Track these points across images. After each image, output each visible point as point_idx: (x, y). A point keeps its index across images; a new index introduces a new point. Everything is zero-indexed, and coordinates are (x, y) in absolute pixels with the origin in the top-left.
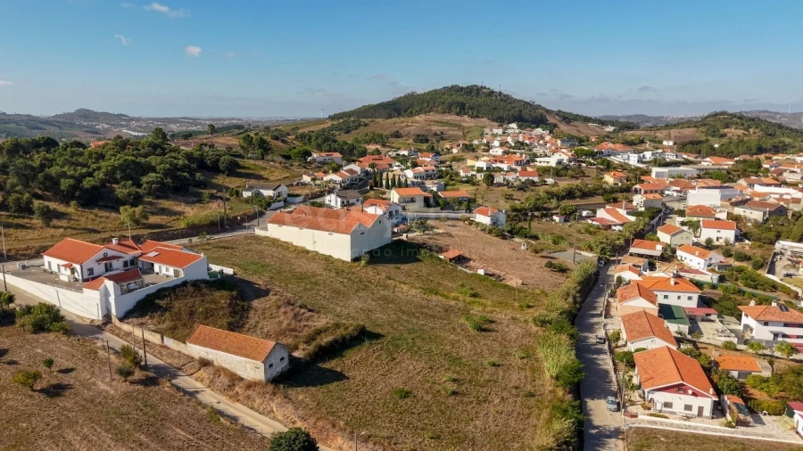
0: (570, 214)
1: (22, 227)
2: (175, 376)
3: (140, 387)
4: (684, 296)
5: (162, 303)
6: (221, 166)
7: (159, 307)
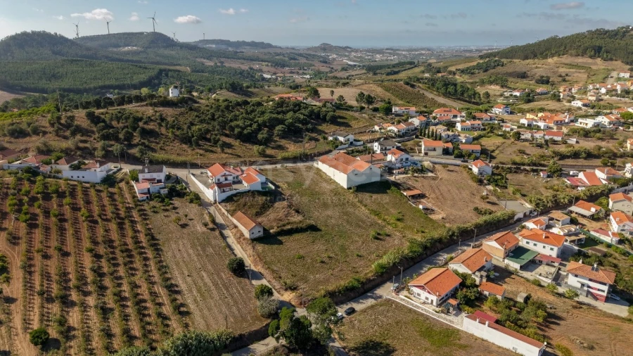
0: (555, 172)
1: (212, 151)
2: (224, 229)
3: (209, 231)
4: (548, 247)
5: (235, 198)
6: (328, 118)
7: (234, 200)
